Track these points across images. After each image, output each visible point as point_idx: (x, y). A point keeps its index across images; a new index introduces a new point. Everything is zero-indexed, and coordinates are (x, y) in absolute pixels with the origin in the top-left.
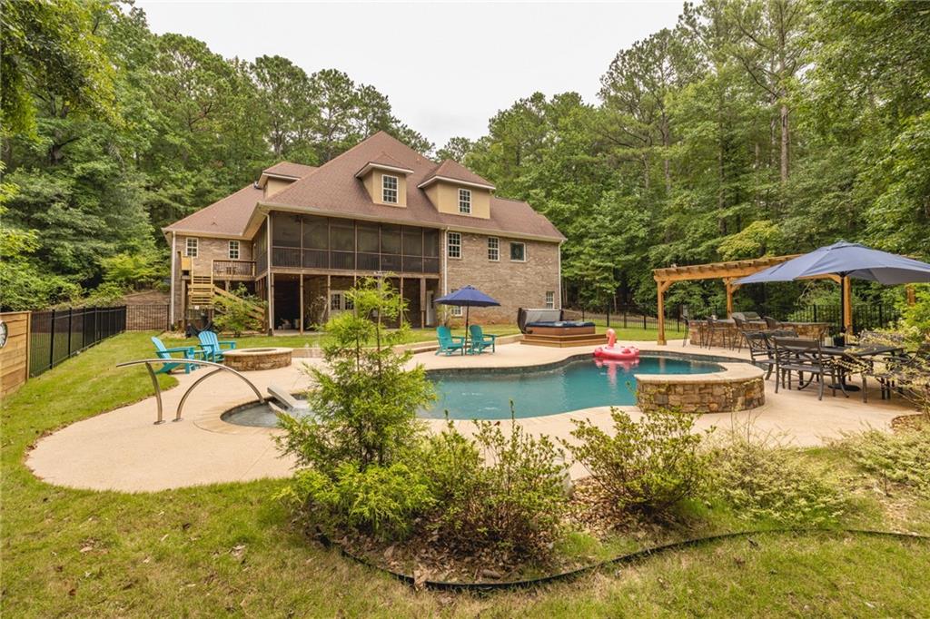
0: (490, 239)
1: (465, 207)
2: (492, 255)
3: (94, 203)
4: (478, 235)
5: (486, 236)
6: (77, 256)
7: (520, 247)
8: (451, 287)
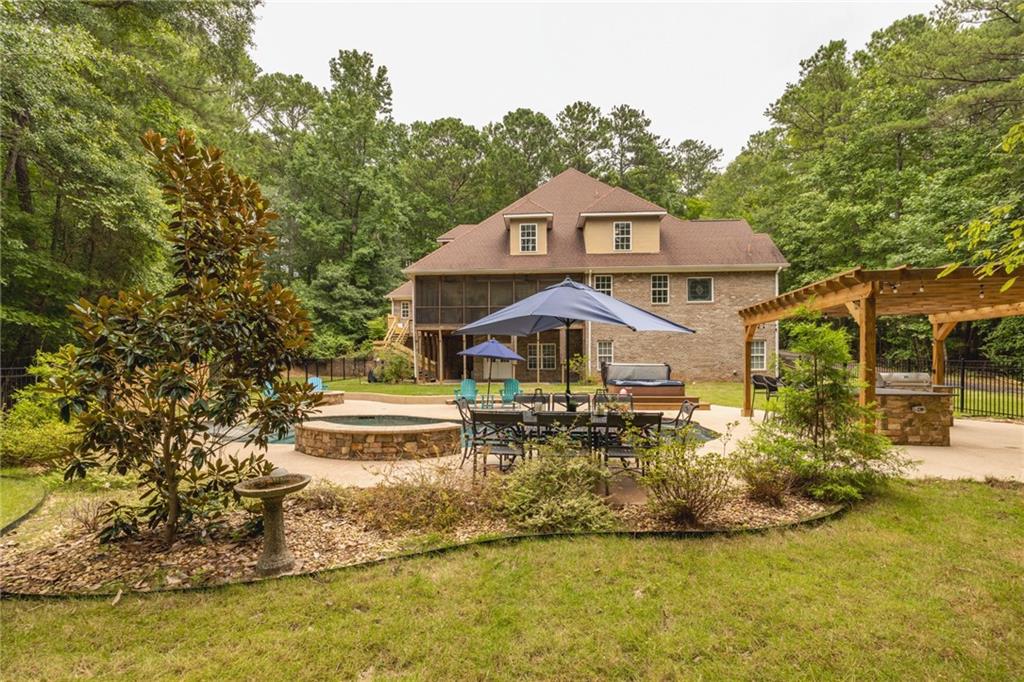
0: (654, 279)
1: (623, 242)
2: (659, 297)
3: (365, 279)
4: (635, 274)
5: (649, 274)
6: (353, 320)
7: (706, 285)
8: (596, 337)
